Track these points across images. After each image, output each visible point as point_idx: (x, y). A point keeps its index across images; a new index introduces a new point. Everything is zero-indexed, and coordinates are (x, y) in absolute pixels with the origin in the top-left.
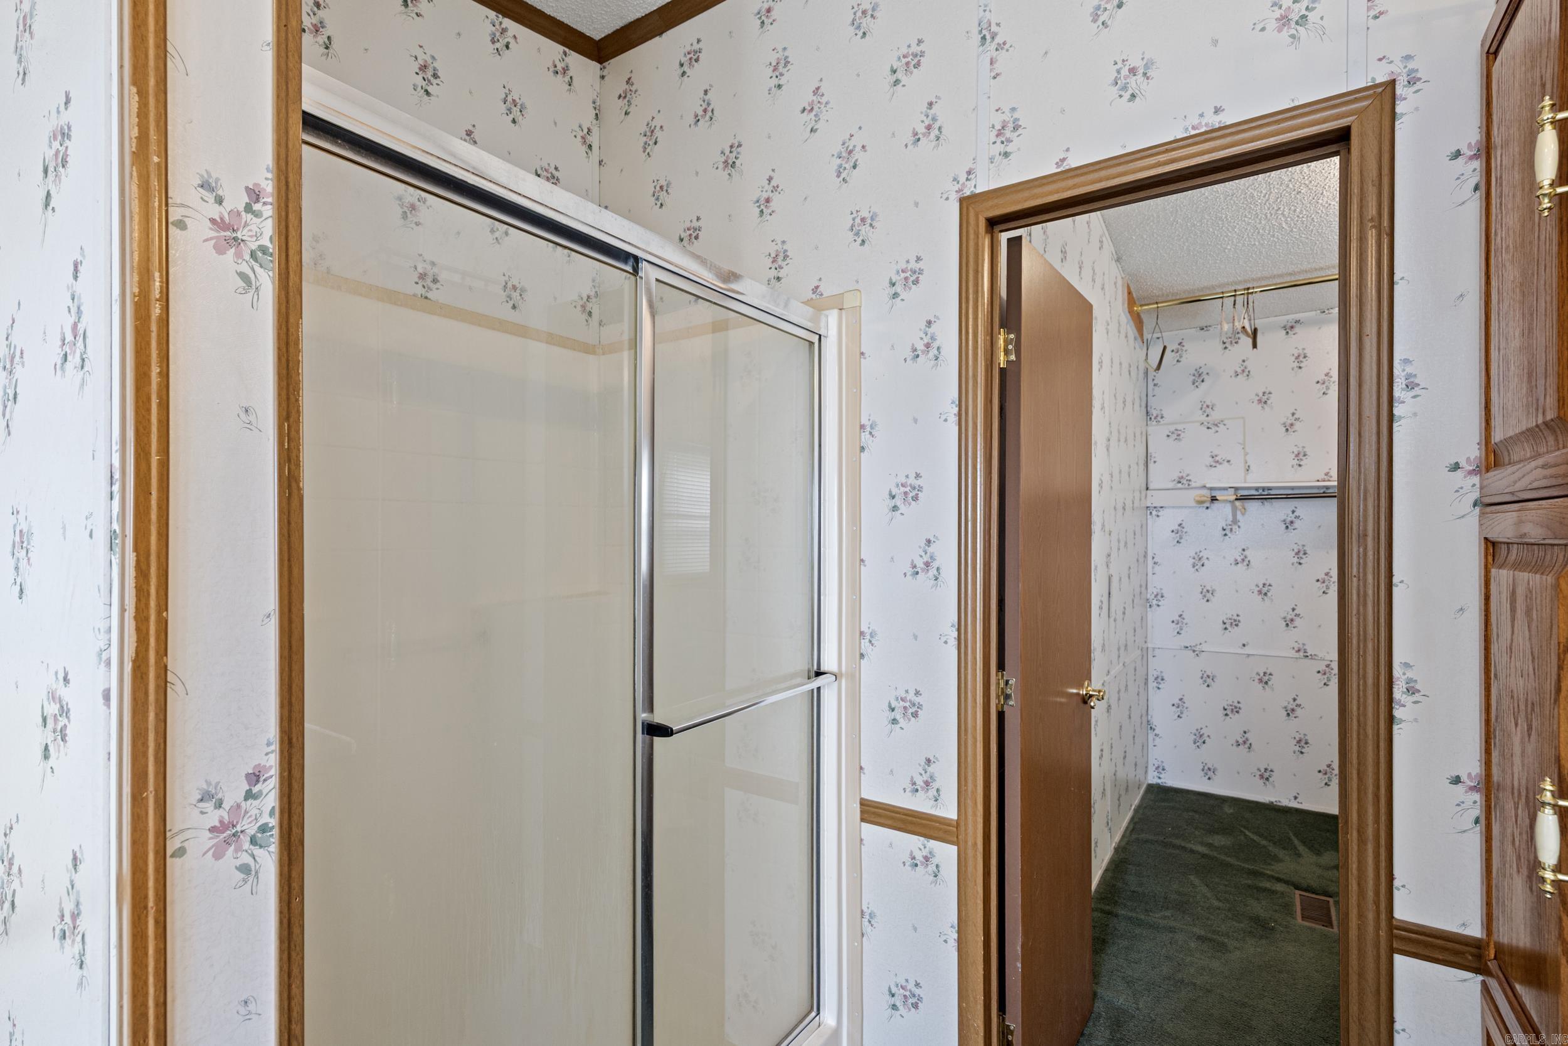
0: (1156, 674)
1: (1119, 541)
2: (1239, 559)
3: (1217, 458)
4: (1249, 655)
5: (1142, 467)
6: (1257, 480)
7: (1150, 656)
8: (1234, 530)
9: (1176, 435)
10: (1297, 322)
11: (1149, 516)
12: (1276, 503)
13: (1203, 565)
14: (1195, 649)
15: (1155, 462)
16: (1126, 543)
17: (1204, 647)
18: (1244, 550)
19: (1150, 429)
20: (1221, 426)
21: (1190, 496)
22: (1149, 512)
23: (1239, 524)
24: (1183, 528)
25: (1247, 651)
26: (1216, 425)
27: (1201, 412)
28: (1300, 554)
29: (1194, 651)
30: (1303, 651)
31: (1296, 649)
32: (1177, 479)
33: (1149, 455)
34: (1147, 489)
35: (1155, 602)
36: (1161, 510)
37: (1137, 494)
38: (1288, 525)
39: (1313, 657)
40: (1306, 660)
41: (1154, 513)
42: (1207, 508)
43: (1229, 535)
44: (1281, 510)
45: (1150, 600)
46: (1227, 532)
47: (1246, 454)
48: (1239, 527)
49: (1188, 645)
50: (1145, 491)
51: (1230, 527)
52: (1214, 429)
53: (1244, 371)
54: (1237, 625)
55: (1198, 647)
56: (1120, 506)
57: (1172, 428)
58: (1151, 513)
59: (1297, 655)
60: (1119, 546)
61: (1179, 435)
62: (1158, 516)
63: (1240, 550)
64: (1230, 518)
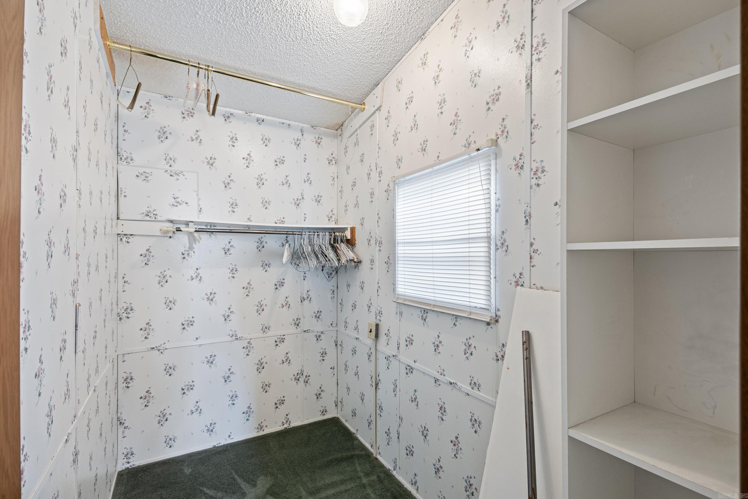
0: (125, 376)
1: (89, 265)
2: (194, 276)
3: (178, 200)
4: (200, 345)
5: (113, 199)
6: (206, 218)
7: (120, 362)
8: (190, 254)
9: (145, 177)
10: (232, 114)
11: (119, 242)
12: (220, 236)
13: (167, 282)
14: (160, 348)
15: (125, 196)
16: (97, 267)
17: (167, 345)
18: (197, 269)
19: (121, 168)
20: (181, 175)
21: (155, 228)
22: (119, 238)
23: (194, 250)
24: (151, 252)
25: (199, 342)
26: (178, 174)
27: (165, 162)
28: (234, 270)
29: (159, 350)
30: (235, 336)
31: (231, 335)
32: (145, 213)
33: (119, 190)
34: (118, 218)
35: (125, 315)
36: (131, 237)
37: (109, 222)
38: (226, 251)
39: (240, 339)
40: (237, 342)
41: (124, 239)
42: (170, 237)
43: (187, 258)
44: (222, 240)
45: (121, 314)
46: (185, 256)
47: (199, 199)
48: (194, 252)
49: (154, 347)
50: (116, 221)
51: (187, 252)
52: (176, 177)
53: (197, 139)
54: (192, 325)
55: (162, 346)
56: (90, 229)
57: (141, 171)
58: (121, 239)
59: (231, 339)
60: (89, 270)
61: (147, 177)
62: (128, 242)
63: (195, 269)
64: (187, 245)
